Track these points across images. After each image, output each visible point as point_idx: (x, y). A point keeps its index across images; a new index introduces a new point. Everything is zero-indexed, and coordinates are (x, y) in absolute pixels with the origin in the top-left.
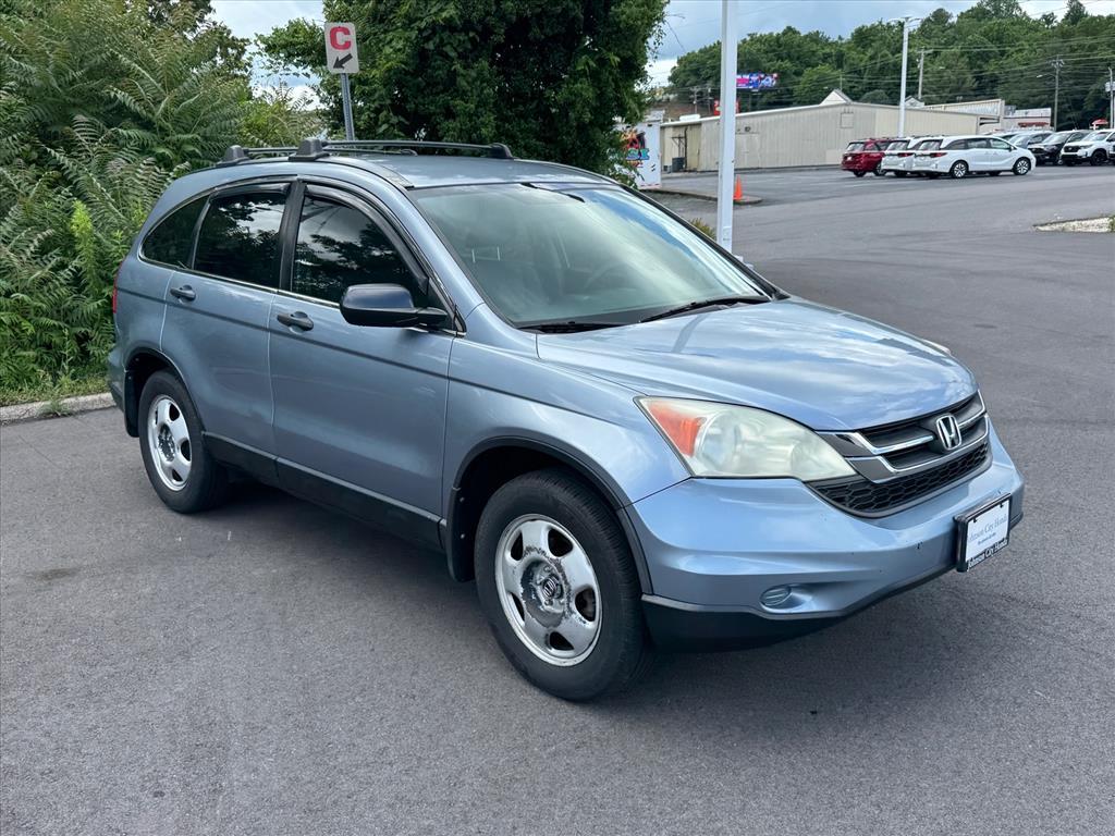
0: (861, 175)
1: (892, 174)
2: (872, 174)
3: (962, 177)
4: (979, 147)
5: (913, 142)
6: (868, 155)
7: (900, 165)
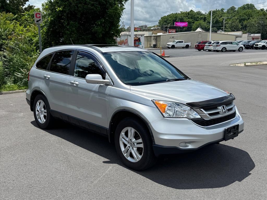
1: (207, 50)
2: (203, 50)
3: (225, 52)
4: (230, 44)
5: (213, 42)
6: (201, 45)
7: (209, 48)
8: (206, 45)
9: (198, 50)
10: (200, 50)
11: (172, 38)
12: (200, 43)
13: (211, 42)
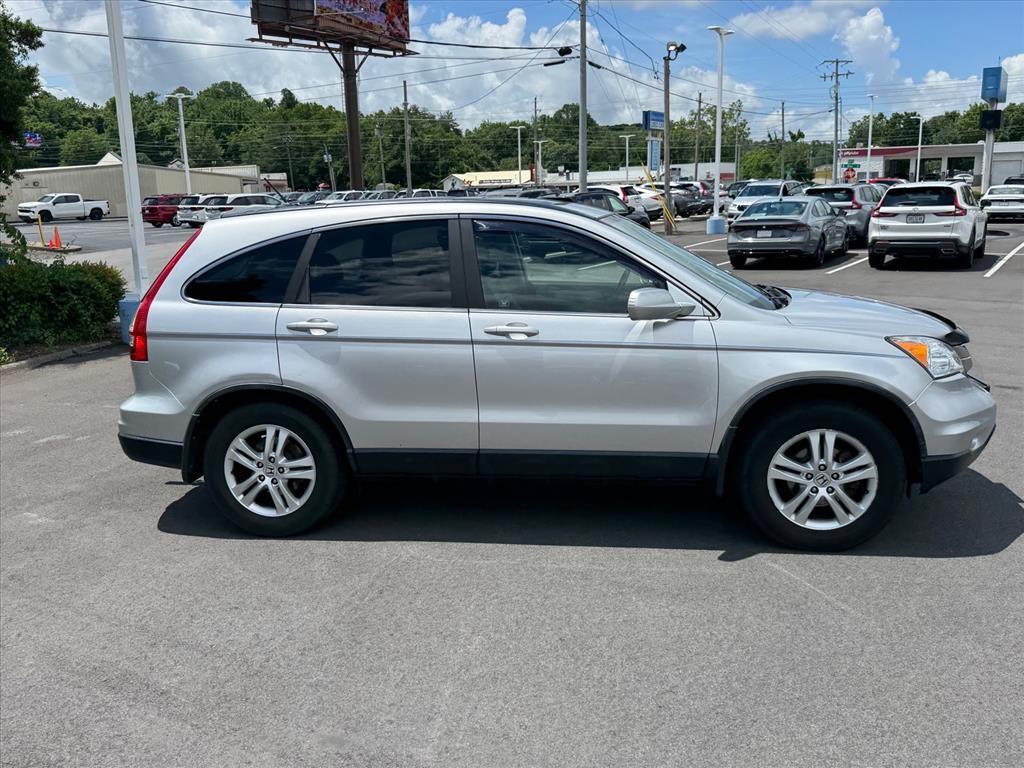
0: (159, 226)
1: (187, 224)
2: (169, 225)
4: (257, 203)
5: (202, 198)
6: (163, 209)
7: (194, 217)
8: (180, 206)
9: (150, 225)
10: (157, 224)
11: (31, 185)
12: (156, 201)
13: (198, 198)
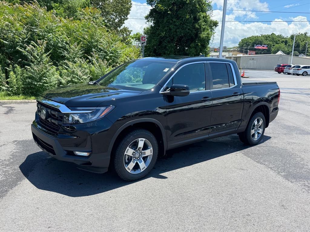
0: (280, 73)
1: (287, 73)
2: (283, 73)
3: (306, 76)
6: (281, 68)
7: (289, 71)
8: (285, 68)
13: (291, 66)
